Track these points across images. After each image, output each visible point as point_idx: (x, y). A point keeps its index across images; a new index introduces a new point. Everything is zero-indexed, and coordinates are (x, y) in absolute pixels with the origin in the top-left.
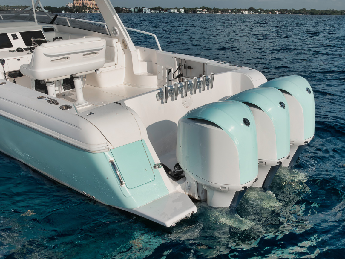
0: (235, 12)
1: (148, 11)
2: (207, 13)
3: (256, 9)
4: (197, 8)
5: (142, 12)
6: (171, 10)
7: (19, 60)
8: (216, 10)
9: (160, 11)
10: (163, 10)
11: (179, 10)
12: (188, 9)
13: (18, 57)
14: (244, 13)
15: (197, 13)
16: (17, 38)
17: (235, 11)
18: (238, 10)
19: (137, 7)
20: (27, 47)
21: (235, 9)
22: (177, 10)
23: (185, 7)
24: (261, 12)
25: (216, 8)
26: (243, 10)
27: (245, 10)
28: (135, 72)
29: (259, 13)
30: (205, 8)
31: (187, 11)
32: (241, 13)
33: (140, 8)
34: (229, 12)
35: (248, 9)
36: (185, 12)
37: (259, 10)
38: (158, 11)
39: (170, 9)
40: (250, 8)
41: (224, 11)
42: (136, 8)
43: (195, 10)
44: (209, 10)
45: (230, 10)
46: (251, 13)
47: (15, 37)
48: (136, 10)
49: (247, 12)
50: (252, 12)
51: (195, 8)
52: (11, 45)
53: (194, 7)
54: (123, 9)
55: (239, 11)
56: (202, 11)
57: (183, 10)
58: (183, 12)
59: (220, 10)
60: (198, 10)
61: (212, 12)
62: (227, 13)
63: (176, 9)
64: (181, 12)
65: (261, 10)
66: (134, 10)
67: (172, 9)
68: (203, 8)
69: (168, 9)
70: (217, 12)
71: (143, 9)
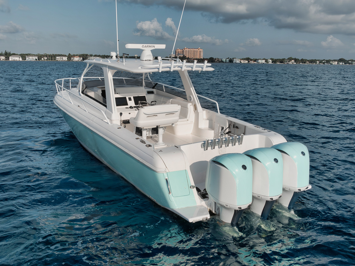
0: (324, 63)
1: (238, 61)
2: (294, 63)
3: (347, 60)
4: (285, 59)
5: (233, 62)
6: (259, 61)
7: (130, 113)
8: (303, 61)
9: (249, 62)
10: (251, 61)
11: (266, 61)
12: (275, 59)
13: (130, 112)
14: (334, 64)
15: (284, 63)
16: (131, 100)
17: (323, 61)
18: (326, 61)
19: (229, 58)
20: (135, 106)
21: (323, 60)
22: (264, 61)
23: (273, 58)
24: (352, 63)
25: (304, 58)
26: (332, 61)
27: (335, 61)
28: (199, 127)
29: (350, 64)
30: (292, 59)
31: (274, 61)
32: (330, 63)
33: (231, 59)
34: (317, 63)
35: (338, 60)
36: (272, 62)
37: (350, 61)
38: (247, 62)
39: (258, 59)
40: (340, 59)
41: (312, 61)
42: (227, 59)
43: (282, 61)
44: (296, 60)
45: (318, 60)
46: (341, 63)
47: (130, 99)
48: (228, 60)
49: (336, 62)
50: (343, 62)
51: (283, 59)
52: (127, 104)
53: (281, 58)
54: (216, 59)
55: (328, 61)
56: (289, 61)
57: (270, 61)
58: (270, 62)
59: (308, 61)
60: (285, 61)
61: (300, 62)
62: (315, 64)
63: (264, 59)
64: (268, 63)
65: (352, 61)
66: (226, 60)
67: (260, 59)
68: (290, 59)
69: (256, 59)
70: (305, 63)
71: (234, 59)
